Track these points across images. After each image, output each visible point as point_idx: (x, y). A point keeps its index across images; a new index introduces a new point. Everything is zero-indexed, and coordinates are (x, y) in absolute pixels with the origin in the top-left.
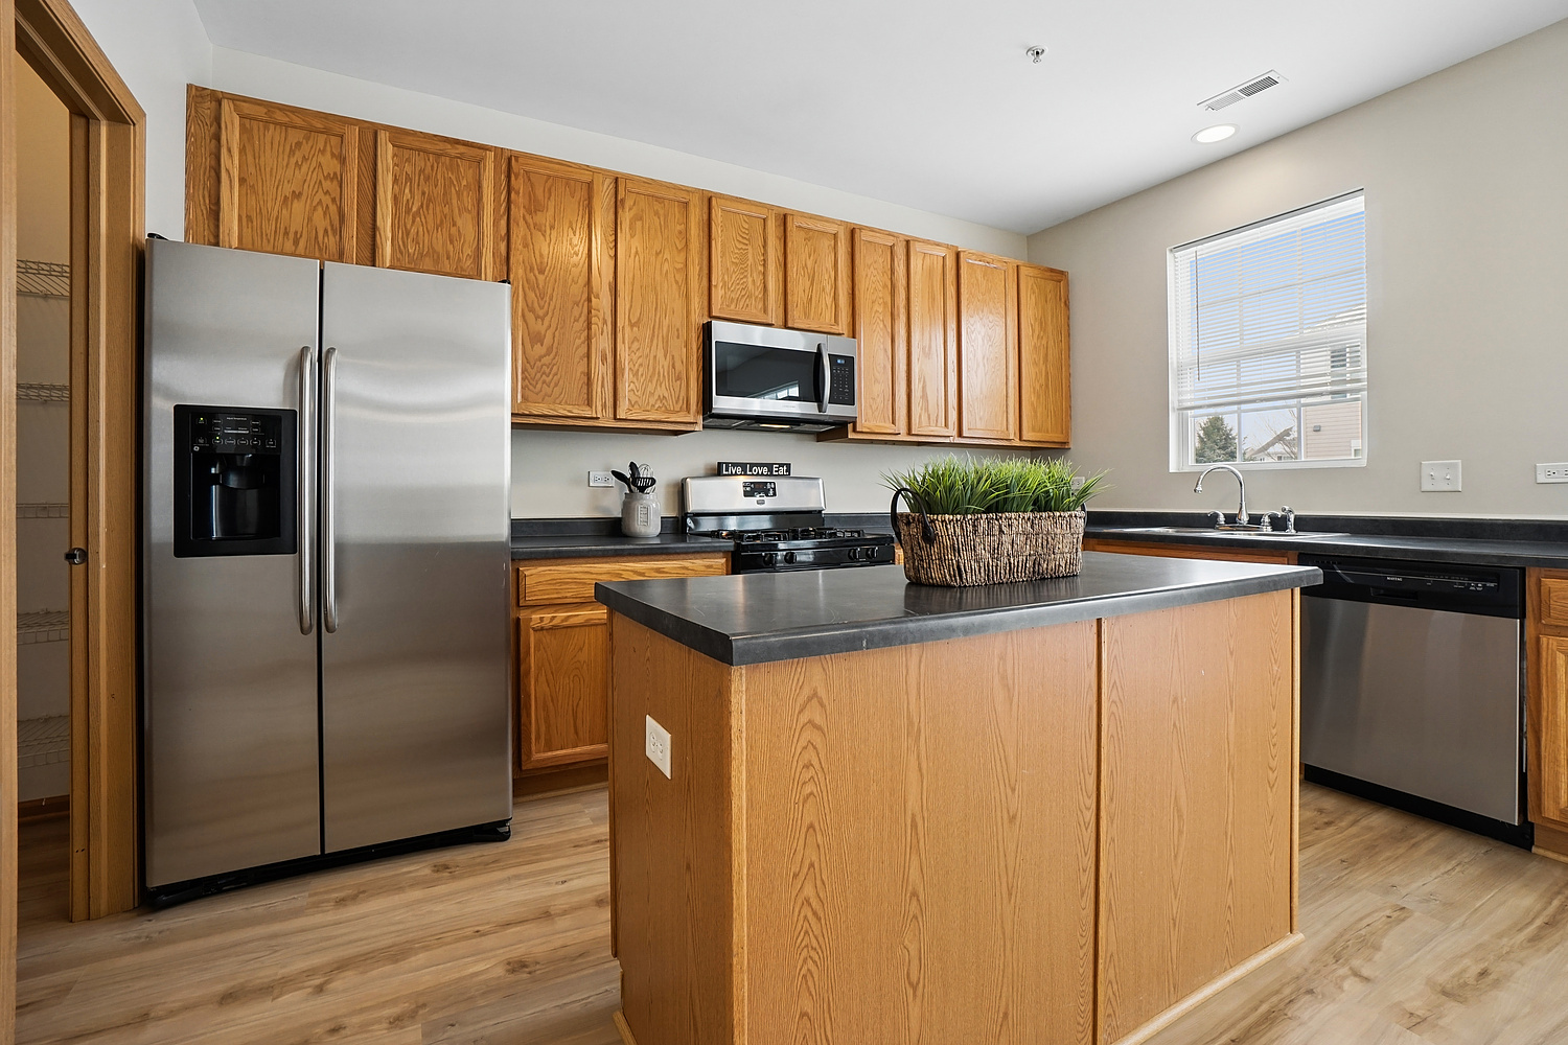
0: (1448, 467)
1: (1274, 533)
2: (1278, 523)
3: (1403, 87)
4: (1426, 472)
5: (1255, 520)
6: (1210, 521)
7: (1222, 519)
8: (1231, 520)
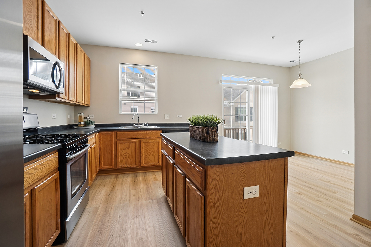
0: (168, 115)
1: (145, 127)
2: (146, 125)
3: (161, 52)
4: (165, 116)
5: (141, 124)
6: (132, 125)
7: (134, 124)
8: (136, 124)
